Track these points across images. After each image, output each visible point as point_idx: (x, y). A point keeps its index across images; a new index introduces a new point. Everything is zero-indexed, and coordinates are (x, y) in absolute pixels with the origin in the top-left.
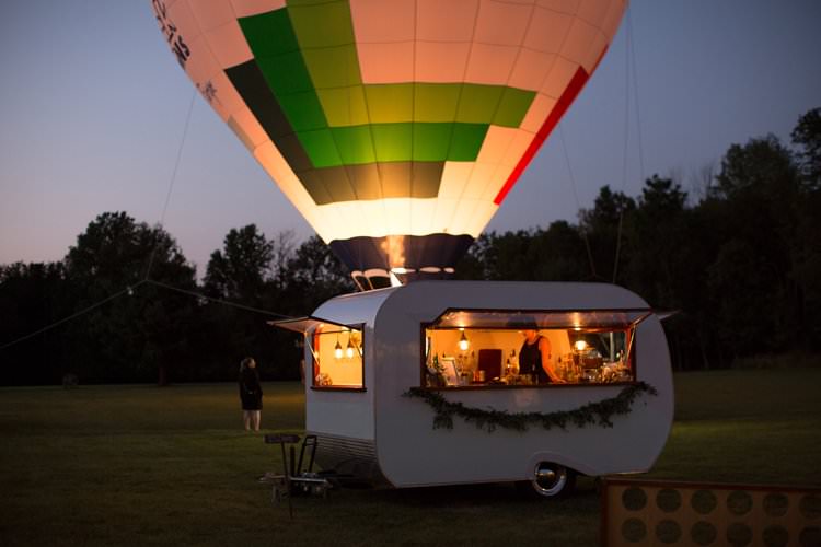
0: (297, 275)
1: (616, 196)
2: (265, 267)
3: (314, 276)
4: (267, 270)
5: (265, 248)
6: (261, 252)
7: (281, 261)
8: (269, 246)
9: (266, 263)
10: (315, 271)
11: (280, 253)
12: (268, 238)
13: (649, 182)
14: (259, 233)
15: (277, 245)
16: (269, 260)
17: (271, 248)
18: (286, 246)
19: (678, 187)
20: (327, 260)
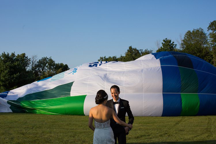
0: (37, 69)
1: (134, 49)
2: (27, 66)
3: (43, 70)
4: (28, 67)
5: (27, 61)
6: (26, 62)
7: (33, 65)
8: (29, 60)
9: (28, 65)
10: (43, 68)
11: (32, 62)
12: (29, 58)
13: (164, 41)
14: (26, 56)
15: (31, 60)
16: (29, 64)
17: (30, 60)
18: (34, 60)
19: (173, 42)
20: (47, 65)
